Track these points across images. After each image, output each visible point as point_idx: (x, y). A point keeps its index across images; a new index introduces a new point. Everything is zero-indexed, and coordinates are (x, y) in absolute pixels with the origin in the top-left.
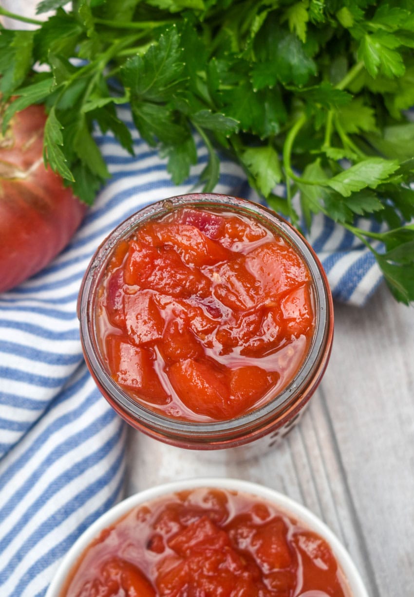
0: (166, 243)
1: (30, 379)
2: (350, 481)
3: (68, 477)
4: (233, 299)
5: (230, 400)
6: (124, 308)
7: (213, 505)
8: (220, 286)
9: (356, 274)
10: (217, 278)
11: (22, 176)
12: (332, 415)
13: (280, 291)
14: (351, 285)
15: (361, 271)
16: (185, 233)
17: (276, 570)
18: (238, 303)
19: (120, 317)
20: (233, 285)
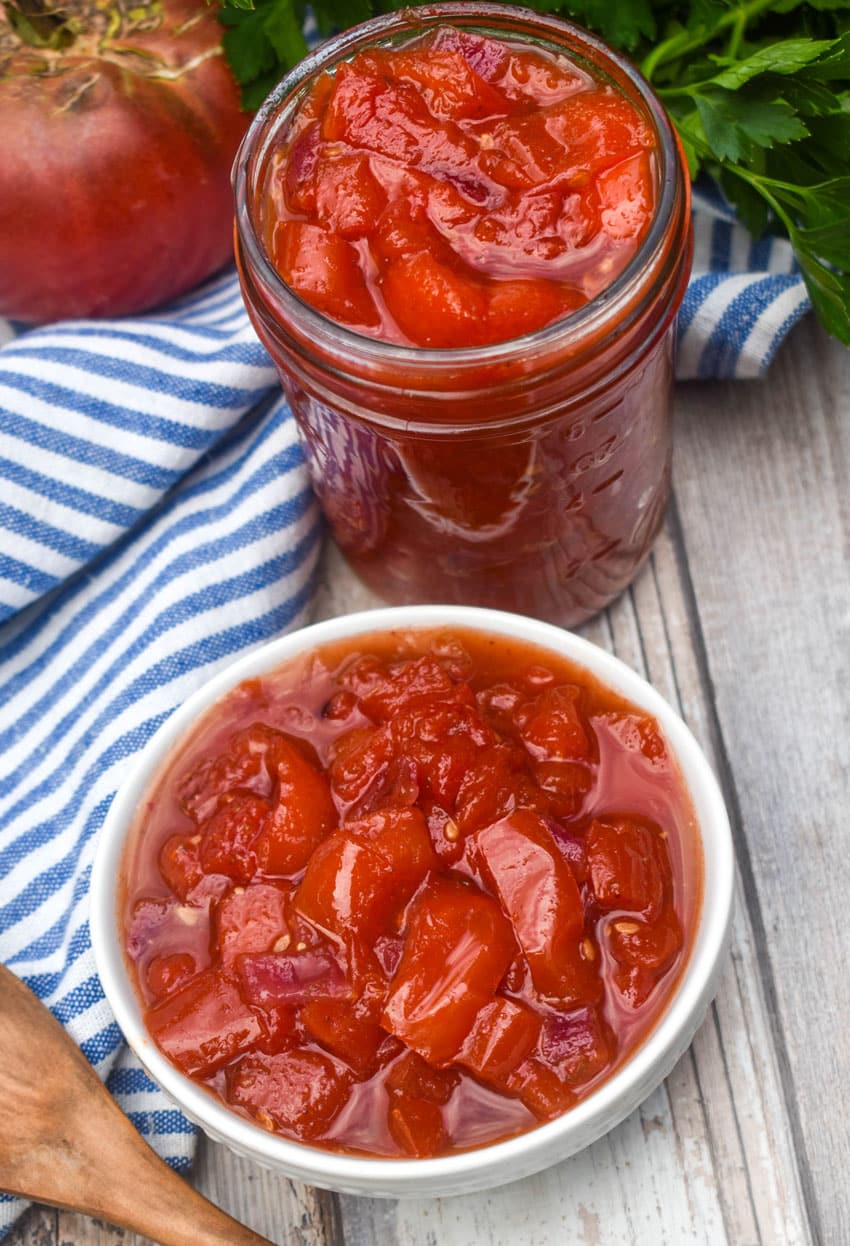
0: (402, 78)
1: (144, 424)
3: (193, 606)
4: (511, 168)
5: (487, 316)
6: (314, 179)
8: (492, 152)
9: (757, 299)
10: (486, 141)
11: (168, 74)
13: (598, 157)
14: (746, 318)
15: (767, 294)
16: (436, 61)
17: (557, 759)
18: (519, 175)
19: (307, 191)
20: (513, 151)
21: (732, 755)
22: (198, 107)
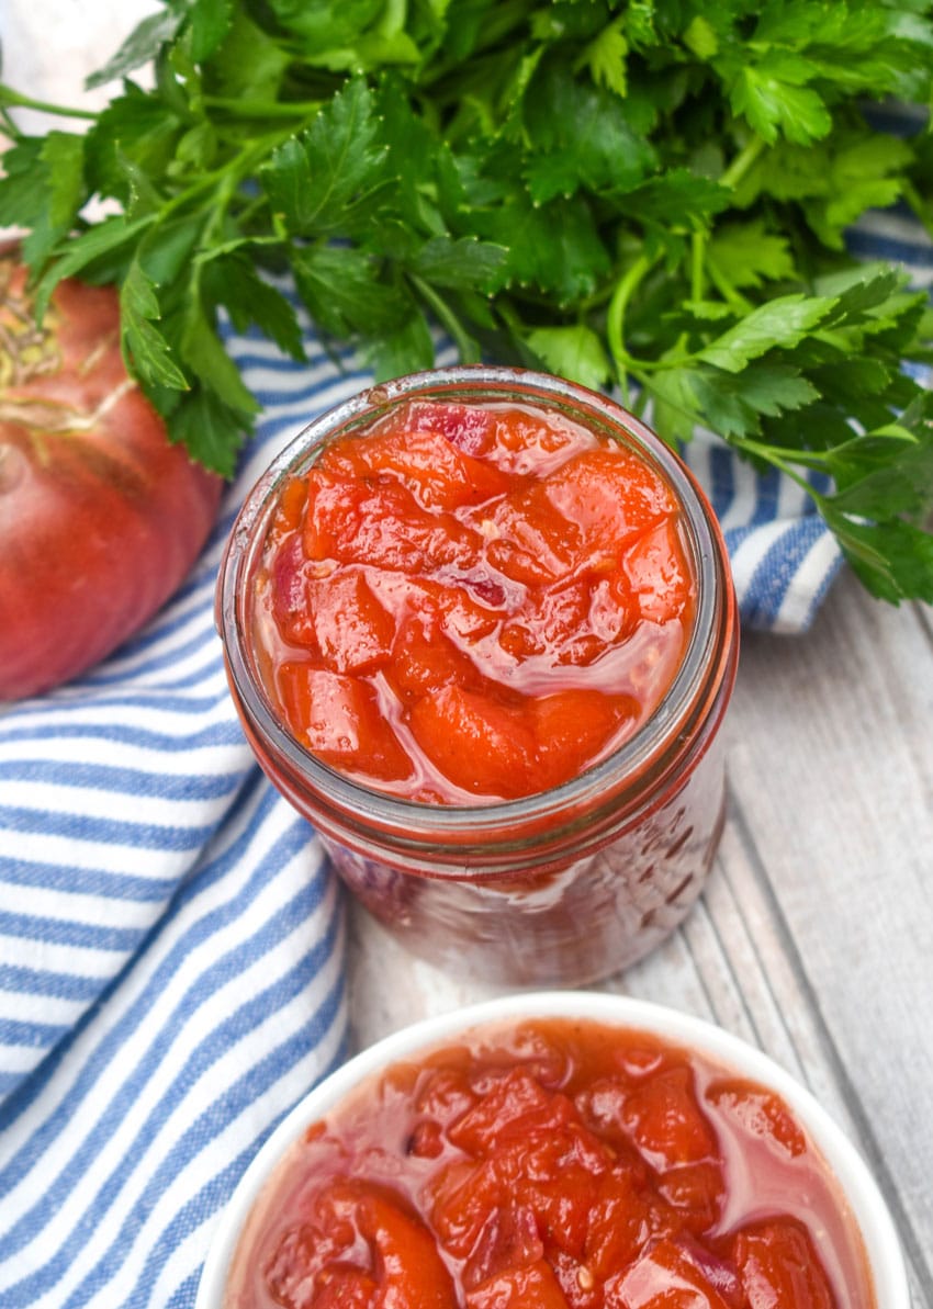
0: (382, 472)
1: (134, 835)
2: (825, 1008)
3: (229, 1033)
4: (526, 562)
5: (540, 754)
6: (309, 606)
7: (536, 1049)
8: (498, 543)
9: (785, 560)
10: (489, 529)
11: (82, 424)
12: (773, 878)
13: (618, 536)
14: (777, 582)
15: (794, 552)
16: (416, 446)
17: (681, 1165)
18: (537, 570)
19: (303, 624)
20: (522, 539)
21: (854, 1074)
22: (123, 456)
